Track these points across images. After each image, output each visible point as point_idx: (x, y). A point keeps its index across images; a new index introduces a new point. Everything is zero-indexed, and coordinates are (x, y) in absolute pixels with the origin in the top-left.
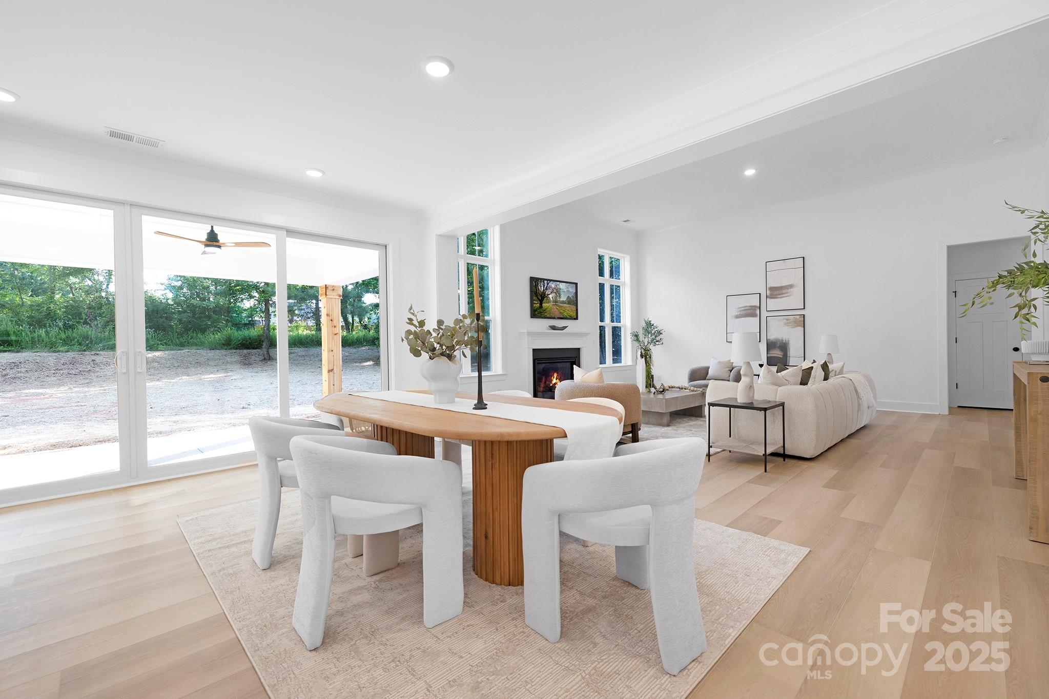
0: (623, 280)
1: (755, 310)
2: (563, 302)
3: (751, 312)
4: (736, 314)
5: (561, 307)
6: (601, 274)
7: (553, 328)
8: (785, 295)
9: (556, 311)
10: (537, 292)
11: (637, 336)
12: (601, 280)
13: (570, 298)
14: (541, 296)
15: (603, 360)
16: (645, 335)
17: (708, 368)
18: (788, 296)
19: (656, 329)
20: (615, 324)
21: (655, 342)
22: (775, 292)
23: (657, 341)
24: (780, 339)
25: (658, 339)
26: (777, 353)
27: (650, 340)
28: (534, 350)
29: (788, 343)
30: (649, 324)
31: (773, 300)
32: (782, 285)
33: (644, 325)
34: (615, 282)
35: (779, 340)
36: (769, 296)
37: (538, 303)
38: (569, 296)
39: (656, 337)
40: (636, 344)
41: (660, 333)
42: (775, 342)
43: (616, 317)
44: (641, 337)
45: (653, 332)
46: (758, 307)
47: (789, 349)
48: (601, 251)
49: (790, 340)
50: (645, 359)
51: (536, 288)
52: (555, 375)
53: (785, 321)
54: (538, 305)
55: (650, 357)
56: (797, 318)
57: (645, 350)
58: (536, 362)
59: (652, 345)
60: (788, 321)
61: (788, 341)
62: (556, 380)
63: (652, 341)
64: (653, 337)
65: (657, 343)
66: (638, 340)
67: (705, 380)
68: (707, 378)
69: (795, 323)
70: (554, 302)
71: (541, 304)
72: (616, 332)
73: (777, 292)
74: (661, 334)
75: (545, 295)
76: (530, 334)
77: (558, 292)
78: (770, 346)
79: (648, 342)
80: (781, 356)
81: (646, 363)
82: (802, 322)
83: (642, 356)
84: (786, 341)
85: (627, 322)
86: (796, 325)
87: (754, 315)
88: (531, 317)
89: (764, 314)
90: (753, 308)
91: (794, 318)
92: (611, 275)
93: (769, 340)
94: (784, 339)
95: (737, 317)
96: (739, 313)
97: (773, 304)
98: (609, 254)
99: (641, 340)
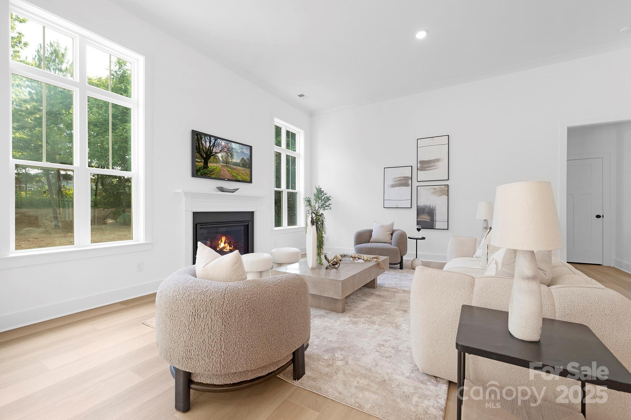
0: (298, 153)
1: (408, 180)
2: (236, 164)
3: (404, 182)
4: (392, 184)
5: (234, 169)
6: (279, 144)
7: (221, 189)
8: (433, 168)
9: (226, 172)
10: (199, 148)
11: (309, 201)
12: (277, 149)
13: (245, 161)
14: (206, 153)
15: (278, 223)
16: (316, 201)
17: (372, 231)
18: (435, 168)
19: (325, 196)
20: (290, 190)
21: (323, 206)
22: (425, 165)
23: (326, 206)
24: (428, 205)
25: (327, 204)
26: (425, 218)
27: (320, 205)
28: (194, 213)
29: (435, 209)
30: (320, 191)
31: (423, 172)
32: (431, 159)
33: (315, 191)
34: (291, 153)
35: (427, 207)
36: (420, 168)
37: (201, 162)
38: (243, 158)
39: (325, 202)
40: (308, 208)
41: (328, 199)
42: (423, 208)
43: (291, 183)
44: (313, 202)
45: (323, 198)
46: (410, 178)
47: (436, 215)
48: (279, 122)
49: (436, 207)
50: (316, 226)
51: (198, 142)
52: (224, 239)
53: (432, 190)
54: (202, 164)
55: (322, 224)
56: (442, 188)
57: (316, 215)
58: (198, 226)
59: (322, 210)
60: (435, 191)
61: (435, 207)
62: (225, 243)
63: (322, 206)
64: (323, 202)
65: (326, 208)
66: (310, 205)
67: (369, 243)
68: (371, 240)
69: (441, 192)
70: (223, 162)
71: (206, 163)
72: (292, 198)
73: (426, 165)
74: (330, 200)
75: (211, 152)
76: (187, 194)
77: (230, 152)
78: (420, 211)
79: (319, 207)
80: (429, 221)
81: (317, 230)
82: (446, 191)
83: (313, 223)
84: (433, 207)
85: (301, 188)
86: (441, 193)
87: (406, 185)
88: (192, 177)
89: (415, 184)
90: (406, 178)
91: (440, 187)
92: (288, 146)
93: (419, 206)
94: (431, 206)
95: (393, 186)
96: (394, 183)
97: (423, 175)
98: (286, 126)
99: (312, 205)
